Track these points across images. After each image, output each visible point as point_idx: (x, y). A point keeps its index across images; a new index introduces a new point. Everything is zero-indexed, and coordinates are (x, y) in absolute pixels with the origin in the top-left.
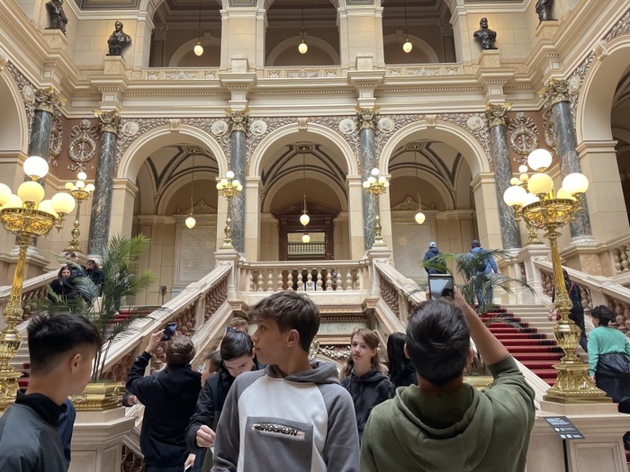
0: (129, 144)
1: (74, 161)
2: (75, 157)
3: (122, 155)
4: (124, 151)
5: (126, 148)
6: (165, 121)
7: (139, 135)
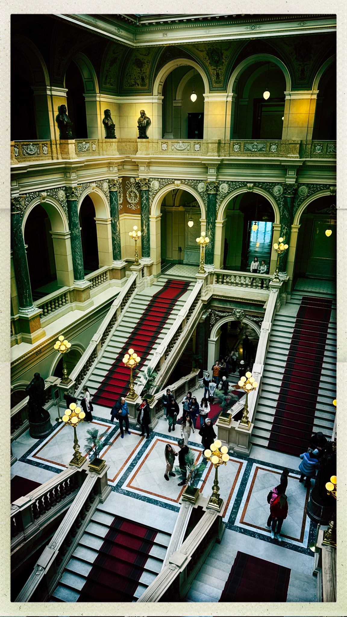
0: (155, 195)
1: (130, 204)
2: (130, 201)
3: (152, 201)
4: (153, 199)
5: (154, 197)
6: (172, 181)
7: (159, 189)
